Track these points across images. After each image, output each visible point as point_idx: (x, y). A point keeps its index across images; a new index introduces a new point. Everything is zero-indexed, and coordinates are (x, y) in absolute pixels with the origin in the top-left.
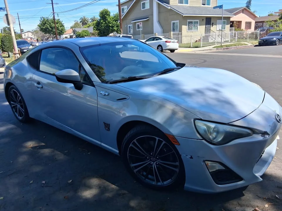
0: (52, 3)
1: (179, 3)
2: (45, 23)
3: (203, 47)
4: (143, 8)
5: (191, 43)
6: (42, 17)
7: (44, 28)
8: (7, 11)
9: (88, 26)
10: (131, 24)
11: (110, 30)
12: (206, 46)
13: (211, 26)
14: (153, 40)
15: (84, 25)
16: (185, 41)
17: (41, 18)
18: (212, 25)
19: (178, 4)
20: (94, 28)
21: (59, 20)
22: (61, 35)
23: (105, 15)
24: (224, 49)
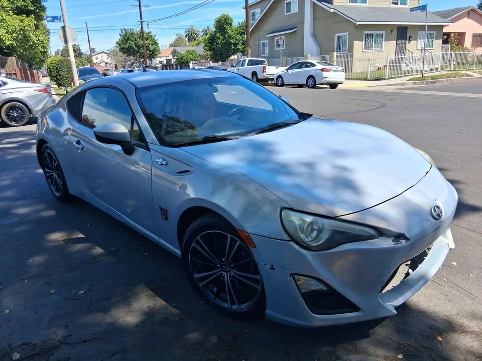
0: (140, 6)
1: (350, 2)
2: (128, 39)
3: (389, 79)
4: (286, 12)
5: (368, 72)
6: (124, 29)
7: (125, 46)
8: (64, 21)
9: (197, 43)
10: (267, 38)
11: (231, 50)
12: (396, 78)
13: (407, 41)
14: (301, 67)
15: (192, 41)
16: (358, 67)
17: (121, 30)
18: (410, 40)
19: (349, 4)
20: (205, 46)
21: (150, 33)
22: (153, 59)
23: (224, 23)
24: (427, 84)
